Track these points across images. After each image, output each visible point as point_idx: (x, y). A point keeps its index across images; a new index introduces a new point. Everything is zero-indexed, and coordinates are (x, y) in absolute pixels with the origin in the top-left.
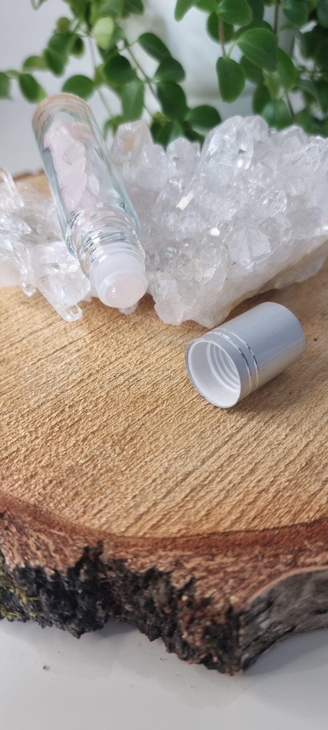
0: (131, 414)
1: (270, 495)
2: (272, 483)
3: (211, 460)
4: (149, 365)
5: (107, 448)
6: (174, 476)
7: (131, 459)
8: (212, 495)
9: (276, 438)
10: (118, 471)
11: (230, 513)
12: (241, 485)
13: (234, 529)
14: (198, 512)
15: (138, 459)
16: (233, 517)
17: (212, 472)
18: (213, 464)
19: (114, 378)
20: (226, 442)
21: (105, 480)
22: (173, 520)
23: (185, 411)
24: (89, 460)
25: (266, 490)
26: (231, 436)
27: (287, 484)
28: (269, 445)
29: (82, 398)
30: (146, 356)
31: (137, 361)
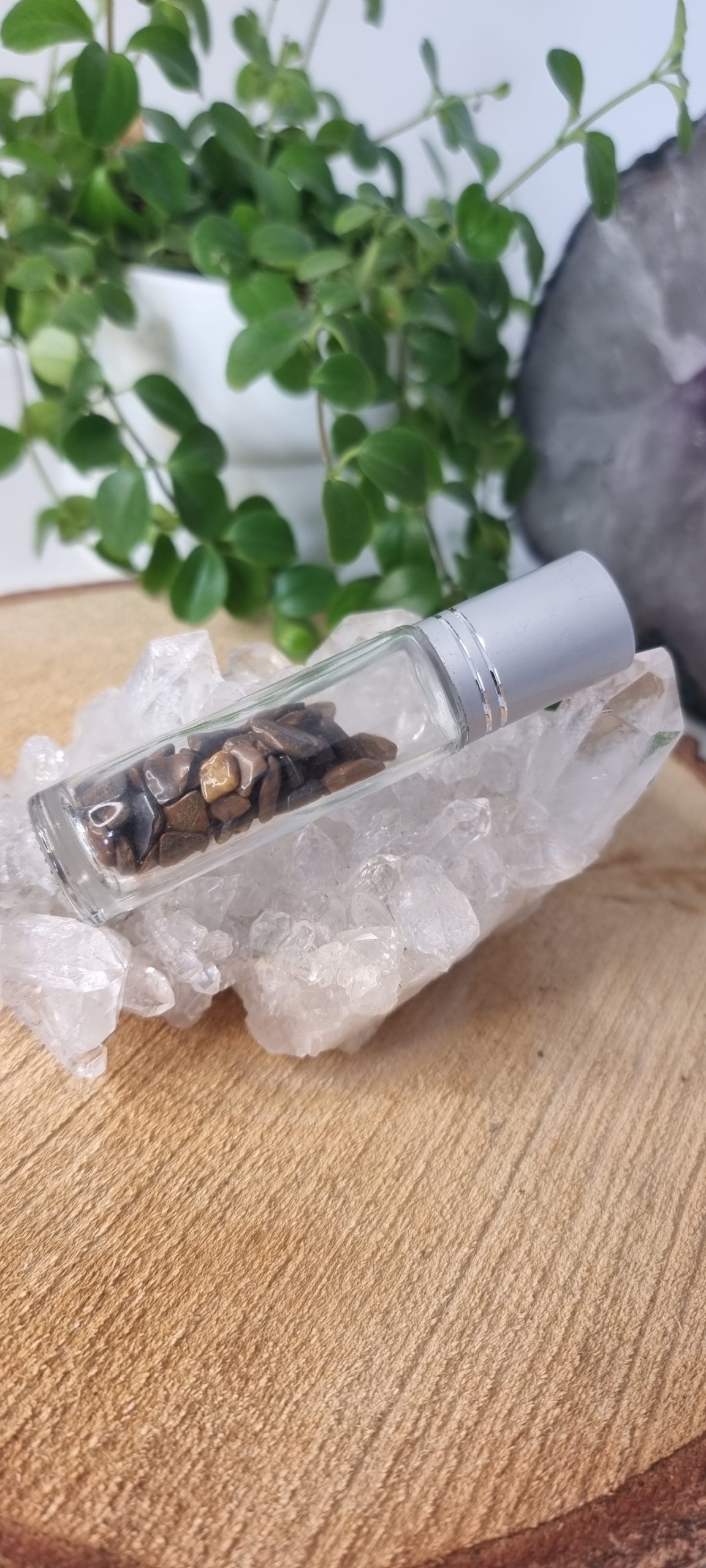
0: (242, 1285)
1: (535, 1444)
2: (533, 1416)
3: (414, 1376)
4: (249, 1153)
5: (214, 1378)
6: (355, 1429)
7: (266, 1399)
8: (433, 1462)
9: (518, 1305)
10: (249, 1435)
11: (473, 1499)
12: (479, 1427)
13: (489, 1535)
14: (417, 1508)
15: (280, 1398)
16: (482, 1510)
17: (422, 1408)
18: (422, 1387)
19: (187, 1195)
20: (433, 1330)
21: (229, 1463)
22: (376, 1537)
23: (343, 1264)
24: (184, 1418)
25: (525, 1434)
26: (439, 1314)
27: (557, 1411)
28: (510, 1324)
29: (134, 1256)
30: (238, 1129)
31: (225, 1145)
